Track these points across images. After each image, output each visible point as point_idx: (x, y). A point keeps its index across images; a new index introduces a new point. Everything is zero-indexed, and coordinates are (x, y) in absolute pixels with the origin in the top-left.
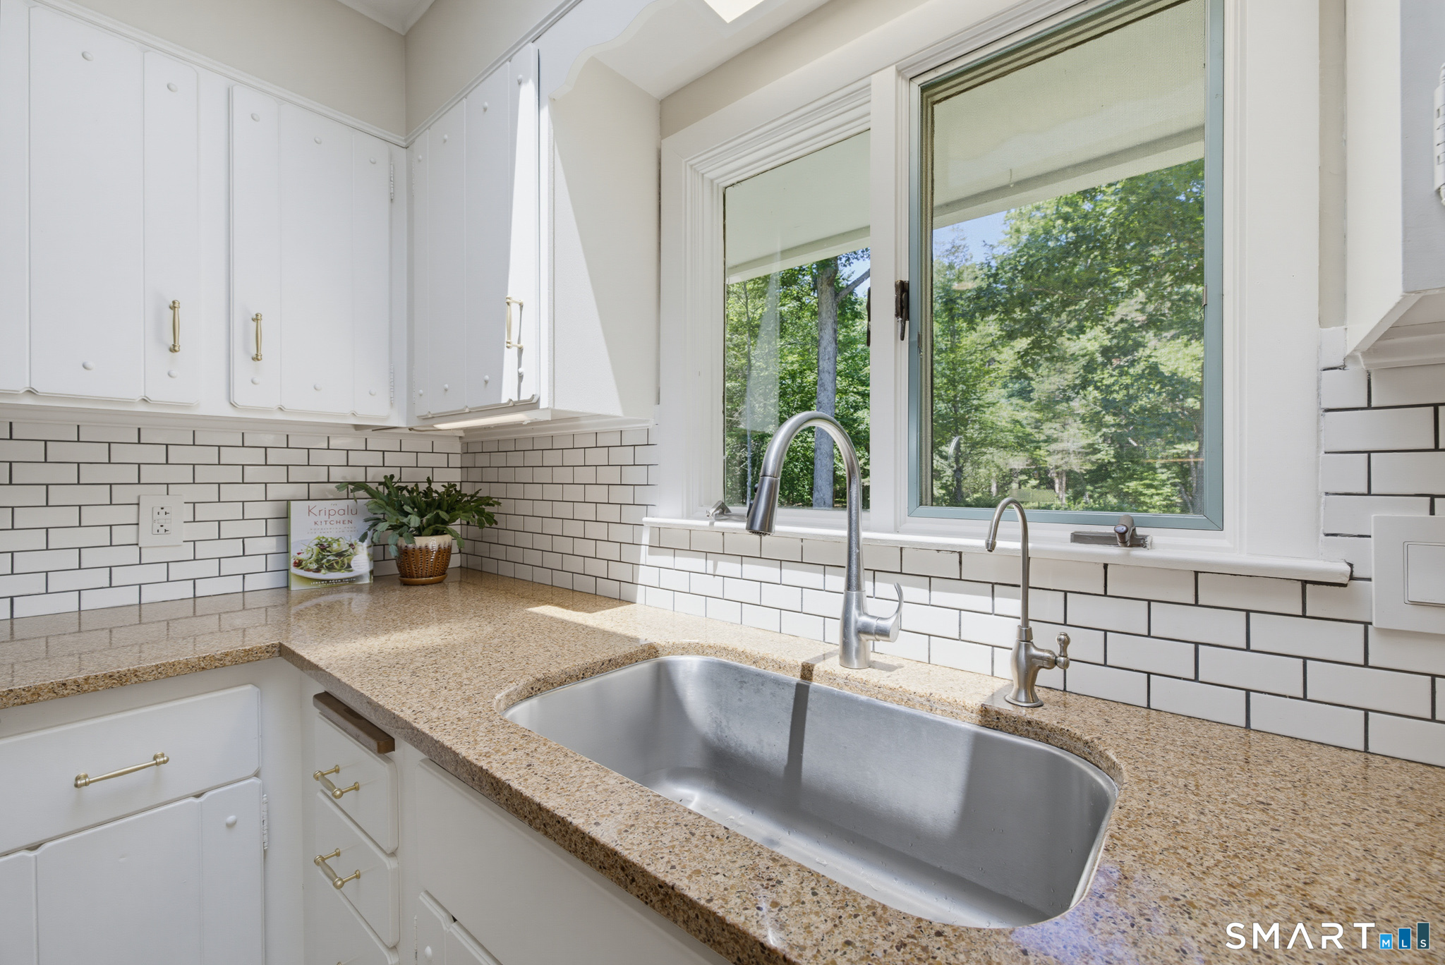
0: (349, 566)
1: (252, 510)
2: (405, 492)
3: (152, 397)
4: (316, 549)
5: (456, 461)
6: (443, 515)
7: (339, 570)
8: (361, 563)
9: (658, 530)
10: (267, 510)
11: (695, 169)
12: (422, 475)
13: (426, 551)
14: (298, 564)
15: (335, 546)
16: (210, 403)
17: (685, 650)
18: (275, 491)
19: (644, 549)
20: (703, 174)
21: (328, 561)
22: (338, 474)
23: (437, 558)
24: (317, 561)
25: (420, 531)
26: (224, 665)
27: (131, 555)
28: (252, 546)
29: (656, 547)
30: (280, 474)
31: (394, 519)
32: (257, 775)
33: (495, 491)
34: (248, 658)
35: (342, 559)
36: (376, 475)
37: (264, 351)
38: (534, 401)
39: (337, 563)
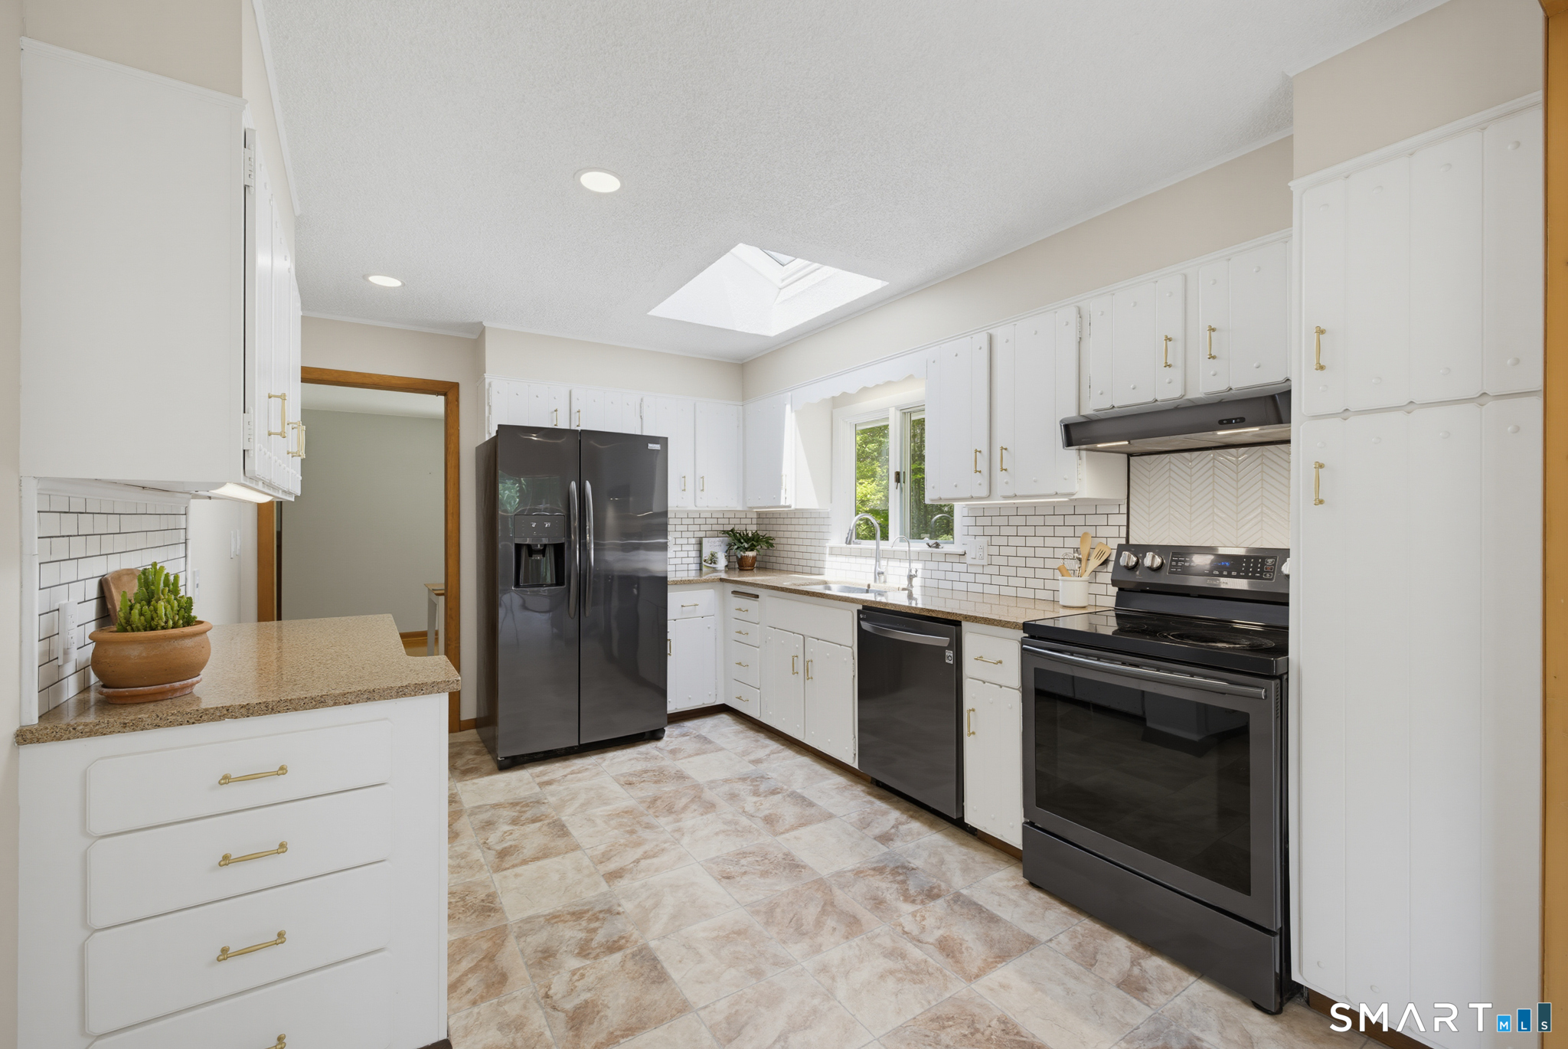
3: (679, 505)
4: (711, 556)
5: (754, 521)
6: (755, 543)
8: (723, 561)
9: (831, 548)
10: (693, 541)
13: (748, 557)
14: (705, 561)
15: (716, 555)
17: (835, 583)
18: (698, 534)
21: (714, 560)
23: (752, 560)
24: (711, 560)
25: (746, 549)
29: (831, 554)
31: (738, 545)
33: (772, 534)
36: (729, 528)
37: (704, 488)
38: (790, 506)
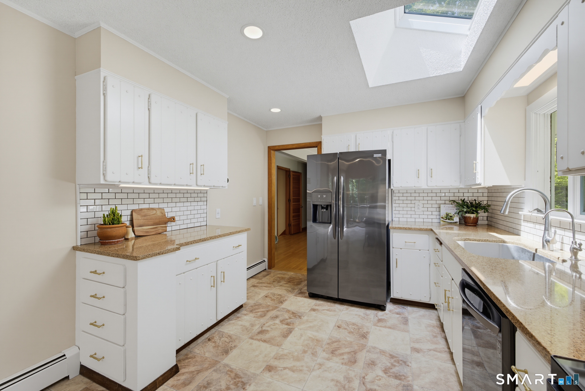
0: (453, 219)
1: (433, 206)
2: (466, 203)
3: (416, 186)
4: (446, 215)
6: (474, 209)
7: (451, 220)
8: (456, 219)
9: (524, 216)
11: (536, 113)
12: (473, 198)
13: (470, 217)
14: (442, 218)
15: (450, 215)
16: (424, 186)
18: (438, 202)
19: (522, 221)
20: (540, 114)
21: (448, 218)
22: (452, 199)
23: (473, 219)
24: (446, 217)
26: (423, 230)
27: (414, 213)
28: (434, 213)
29: (524, 220)
30: (439, 198)
31: (466, 209)
32: (428, 250)
33: (492, 203)
34: (426, 230)
35: (451, 218)
37: (433, 176)
38: (480, 184)
39: (450, 218)
